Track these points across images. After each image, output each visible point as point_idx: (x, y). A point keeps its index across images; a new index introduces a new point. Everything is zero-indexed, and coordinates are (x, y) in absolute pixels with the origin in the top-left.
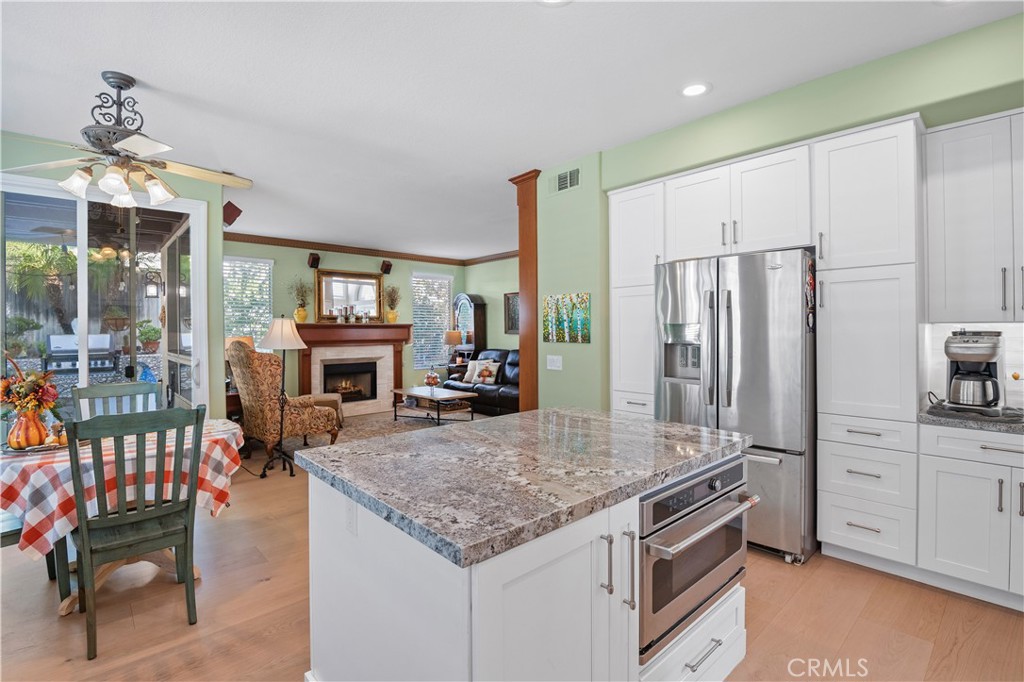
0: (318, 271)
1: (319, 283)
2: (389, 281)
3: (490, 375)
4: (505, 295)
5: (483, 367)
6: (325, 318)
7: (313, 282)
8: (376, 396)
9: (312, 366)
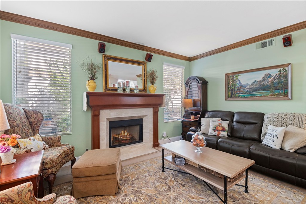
0: (105, 56)
1: (106, 65)
2: (150, 66)
3: (223, 130)
4: (226, 74)
5: (217, 124)
6: (109, 89)
7: (101, 63)
8: (142, 140)
9: (100, 123)
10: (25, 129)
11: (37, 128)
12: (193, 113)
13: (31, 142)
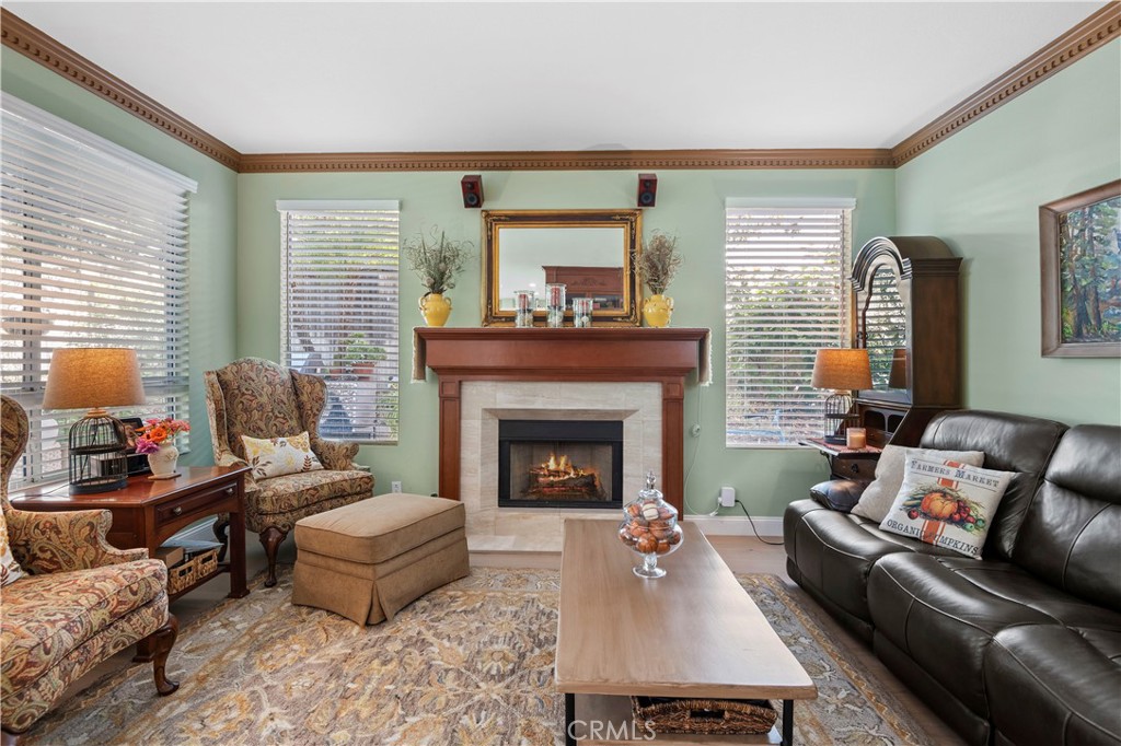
0: (488, 215)
1: (490, 242)
2: (654, 224)
3: (961, 515)
4: (1044, 209)
5: (932, 481)
6: (501, 318)
7: (478, 238)
8: (621, 500)
9: (463, 421)
10: (277, 417)
11: (311, 419)
12: (882, 416)
13: (273, 447)
